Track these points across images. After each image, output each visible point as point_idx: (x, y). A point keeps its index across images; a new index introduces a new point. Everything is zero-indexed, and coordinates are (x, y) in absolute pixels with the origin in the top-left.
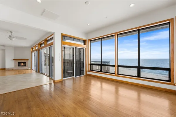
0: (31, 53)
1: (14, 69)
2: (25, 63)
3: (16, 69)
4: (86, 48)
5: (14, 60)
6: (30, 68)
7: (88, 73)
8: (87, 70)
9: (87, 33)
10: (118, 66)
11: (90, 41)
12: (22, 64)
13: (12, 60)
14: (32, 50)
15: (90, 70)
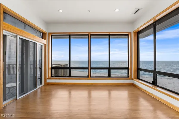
4: (45, 45)
7: (48, 81)
8: (47, 77)
9: (48, 23)
10: (92, 68)
11: (52, 35)
15: (52, 76)
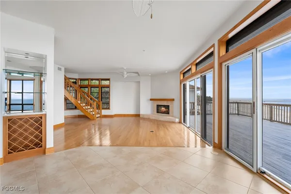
0: (181, 83)
1: (152, 118)
2: (167, 107)
3: (153, 118)
5: (151, 100)
6: (177, 120)
12: (163, 109)
13: (148, 100)
14: (182, 78)
